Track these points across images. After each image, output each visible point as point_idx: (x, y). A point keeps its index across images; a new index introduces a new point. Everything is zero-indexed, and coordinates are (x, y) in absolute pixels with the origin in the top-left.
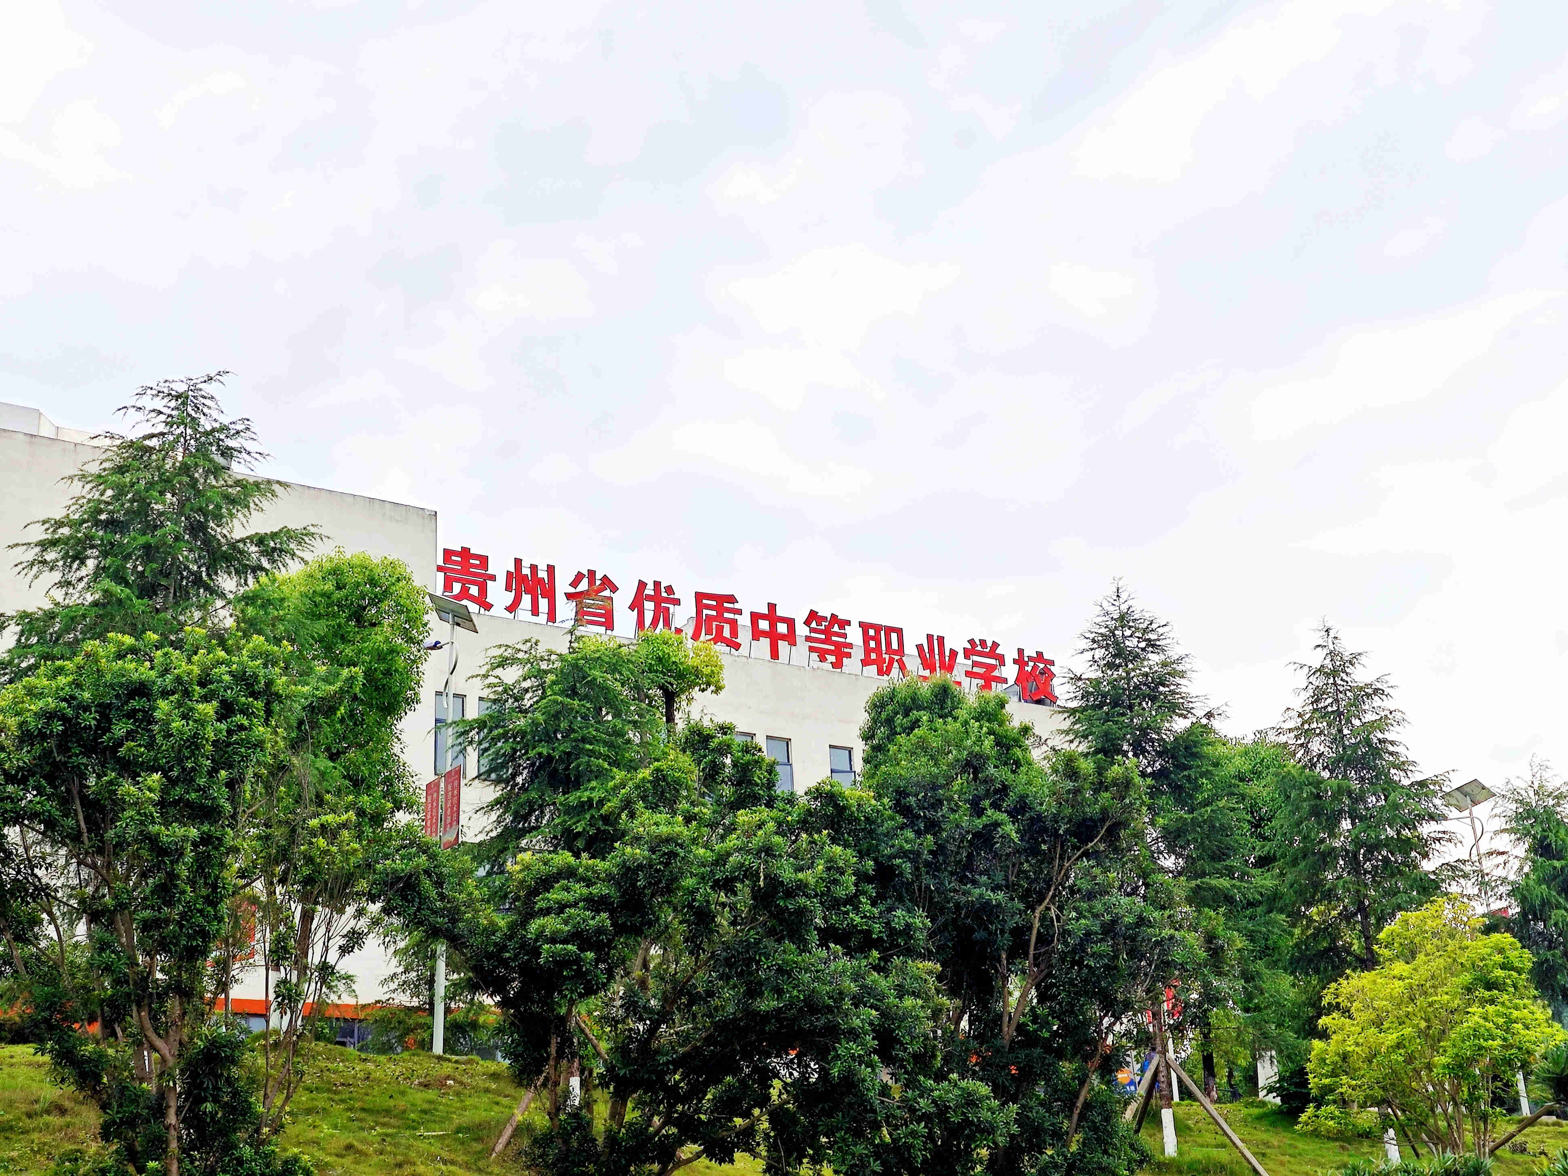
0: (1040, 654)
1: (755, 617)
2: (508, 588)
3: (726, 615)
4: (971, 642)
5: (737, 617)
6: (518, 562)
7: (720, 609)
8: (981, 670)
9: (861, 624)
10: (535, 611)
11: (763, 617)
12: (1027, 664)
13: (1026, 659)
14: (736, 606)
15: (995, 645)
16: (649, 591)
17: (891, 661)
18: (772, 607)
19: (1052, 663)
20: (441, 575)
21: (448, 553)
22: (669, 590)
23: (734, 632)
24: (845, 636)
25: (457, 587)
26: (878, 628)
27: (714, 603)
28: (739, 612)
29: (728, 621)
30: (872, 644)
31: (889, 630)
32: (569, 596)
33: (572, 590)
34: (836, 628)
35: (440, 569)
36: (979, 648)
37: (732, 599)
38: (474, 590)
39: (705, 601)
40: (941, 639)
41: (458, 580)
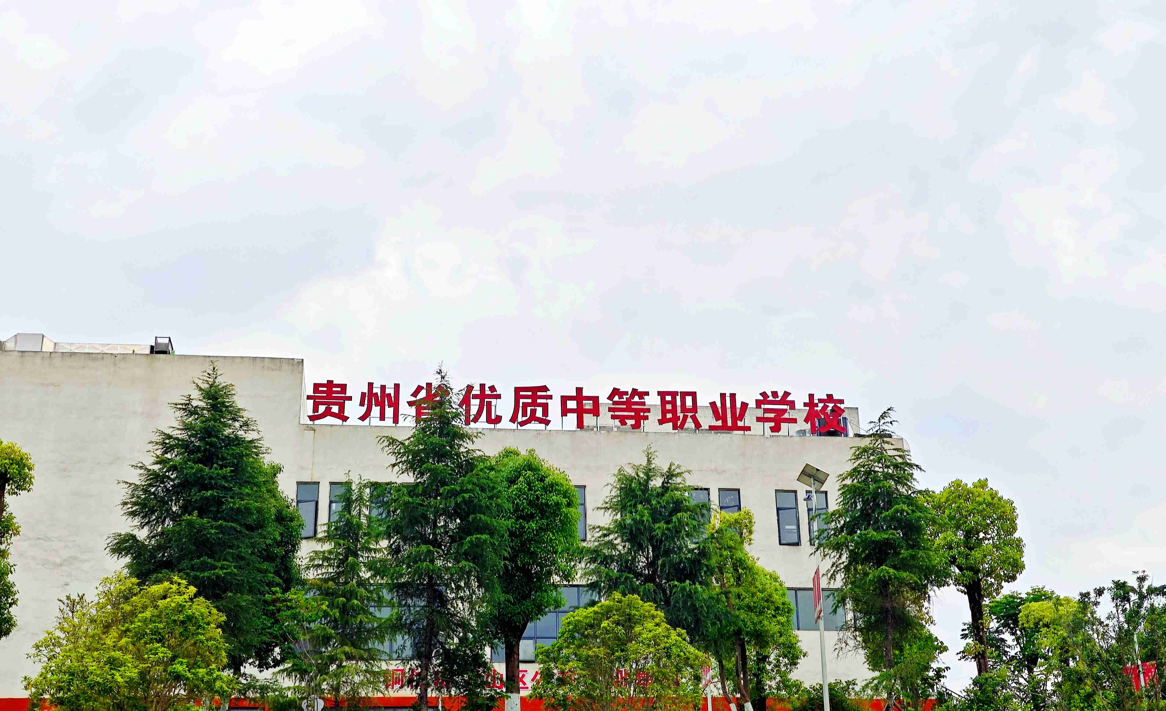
0: (830, 397)
1: (564, 399)
2: (362, 404)
3: (539, 401)
4: (764, 394)
5: (549, 401)
6: (371, 385)
7: (534, 397)
8: (772, 415)
9: (659, 393)
10: (382, 417)
11: (571, 398)
12: (817, 405)
13: (816, 401)
14: (549, 393)
15: (787, 394)
16: (476, 391)
17: (685, 418)
18: (579, 390)
19: (842, 402)
20: (311, 402)
21: (316, 386)
22: (492, 388)
23: (545, 412)
24: (643, 404)
25: (322, 409)
26: (674, 394)
27: (530, 393)
28: (550, 397)
29: (540, 405)
30: (669, 407)
31: (684, 394)
32: (410, 404)
33: (413, 399)
34: (636, 399)
35: (309, 397)
36: (771, 398)
37: (545, 389)
38: (335, 409)
39: (521, 393)
40: (733, 396)
41: (323, 404)
